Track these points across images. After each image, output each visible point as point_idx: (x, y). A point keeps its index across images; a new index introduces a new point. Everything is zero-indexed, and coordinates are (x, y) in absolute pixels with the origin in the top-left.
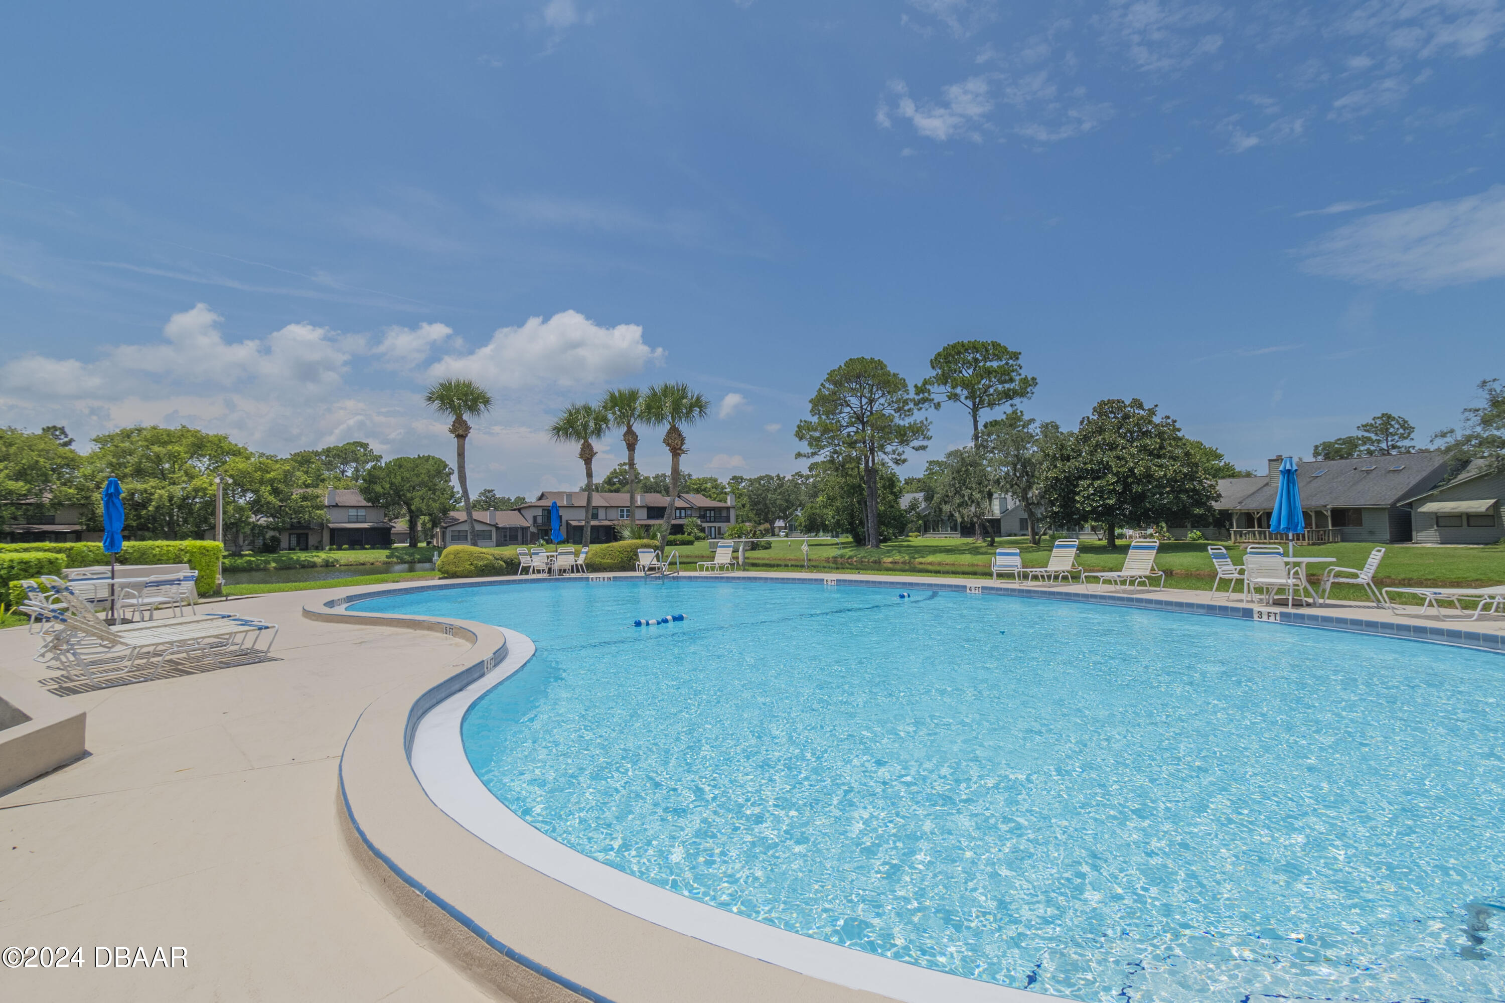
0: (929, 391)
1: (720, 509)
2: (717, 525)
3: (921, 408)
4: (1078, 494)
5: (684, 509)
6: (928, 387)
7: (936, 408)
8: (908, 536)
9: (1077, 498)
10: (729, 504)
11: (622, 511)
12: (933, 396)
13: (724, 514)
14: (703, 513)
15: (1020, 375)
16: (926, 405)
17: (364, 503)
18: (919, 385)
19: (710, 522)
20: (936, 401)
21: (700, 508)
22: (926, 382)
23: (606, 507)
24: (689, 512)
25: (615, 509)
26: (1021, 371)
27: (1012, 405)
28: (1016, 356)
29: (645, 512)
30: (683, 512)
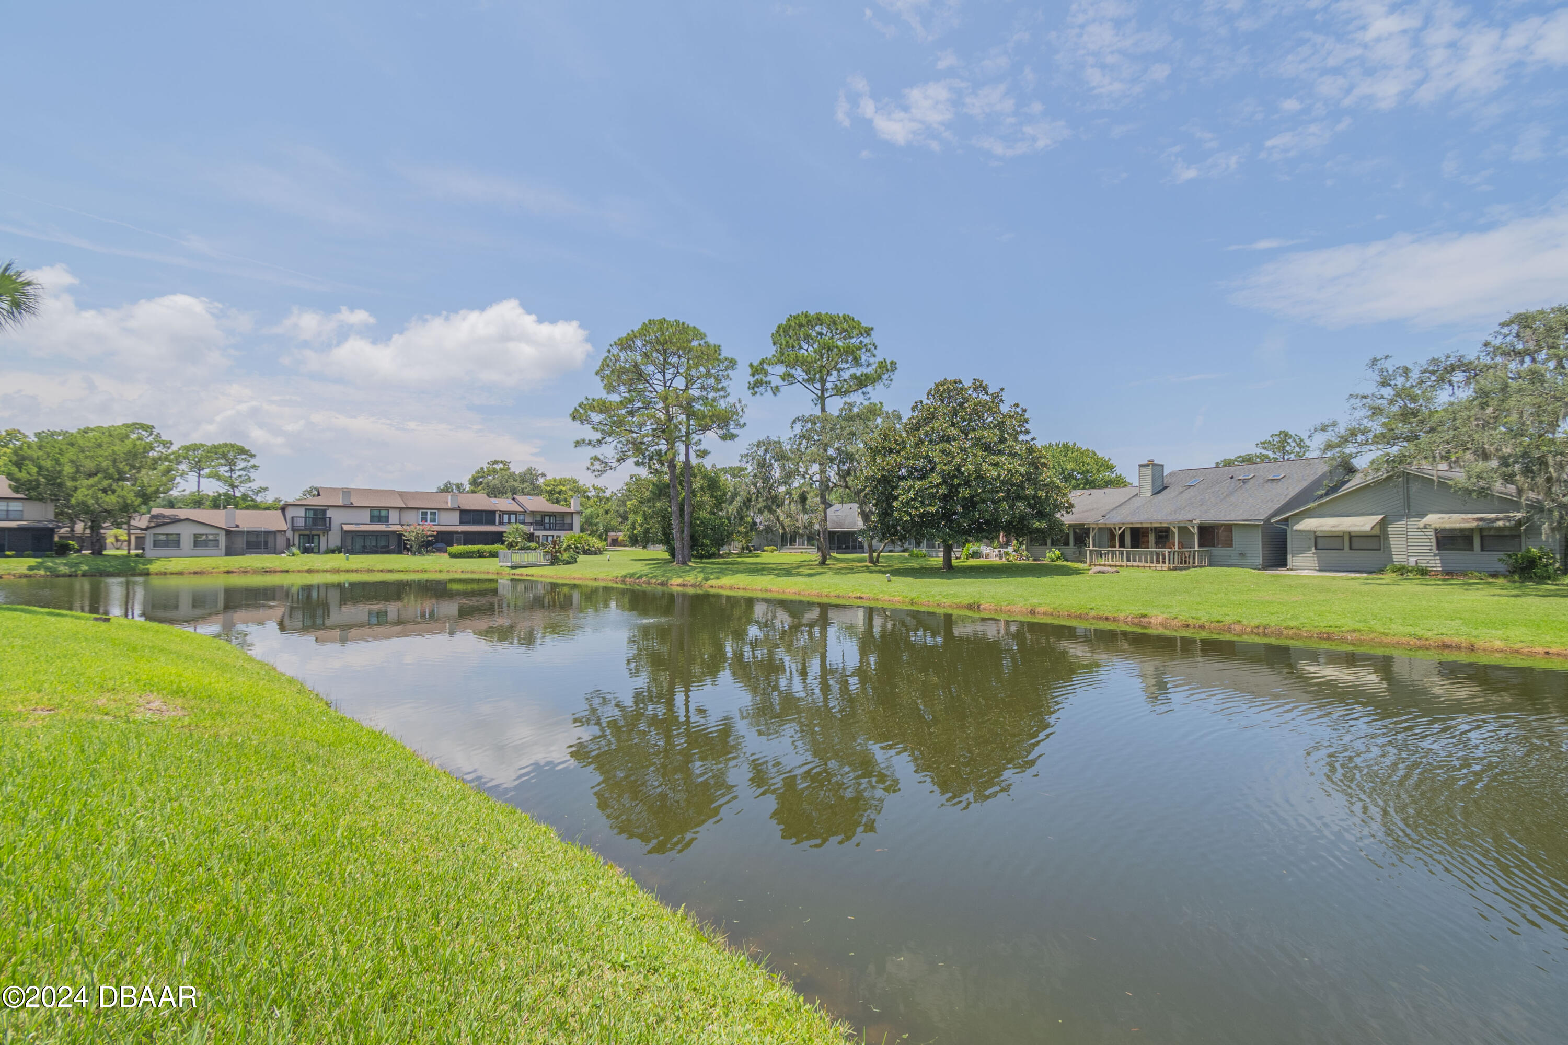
0: (766, 373)
1: (563, 515)
2: (555, 533)
3: (756, 393)
4: (896, 498)
5: (515, 513)
6: (765, 366)
7: (775, 394)
8: (764, 551)
9: (895, 504)
10: (572, 509)
11: (424, 514)
12: (769, 378)
13: (568, 521)
14: (541, 519)
15: (874, 356)
16: (762, 389)
17: (10, 494)
18: (755, 364)
19: (550, 529)
20: (773, 385)
21: (533, 512)
22: (763, 362)
23: (401, 509)
24: (521, 518)
25: (415, 512)
26: (875, 352)
27: (864, 393)
28: (868, 332)
29: (457, 515)
30: (513, 517)
